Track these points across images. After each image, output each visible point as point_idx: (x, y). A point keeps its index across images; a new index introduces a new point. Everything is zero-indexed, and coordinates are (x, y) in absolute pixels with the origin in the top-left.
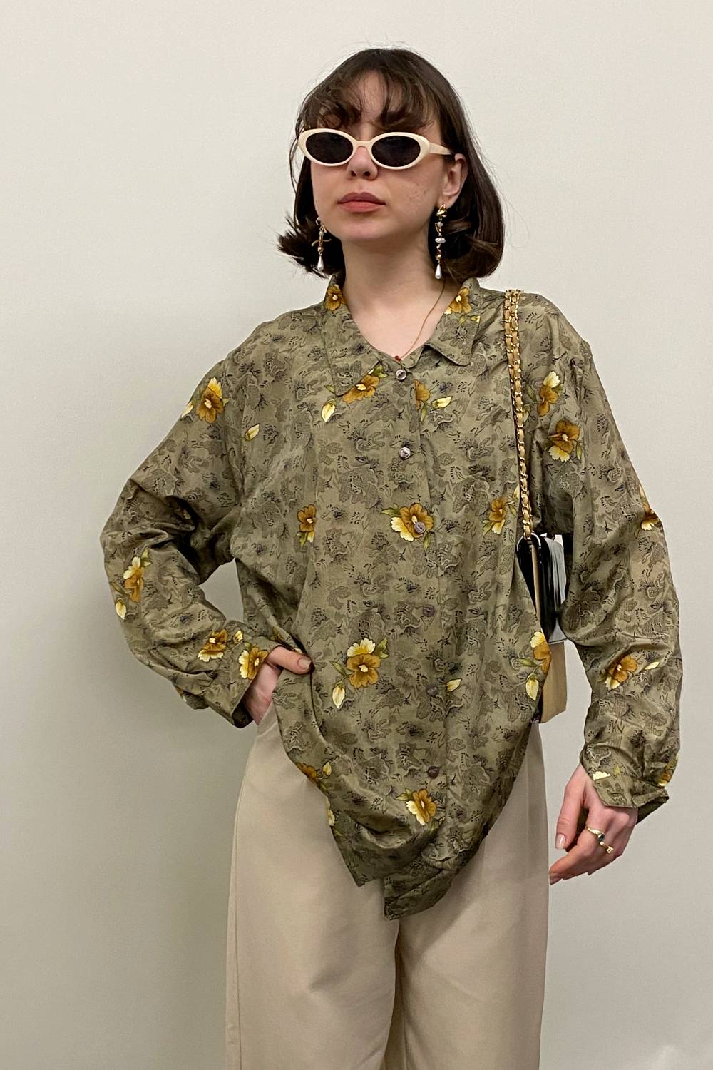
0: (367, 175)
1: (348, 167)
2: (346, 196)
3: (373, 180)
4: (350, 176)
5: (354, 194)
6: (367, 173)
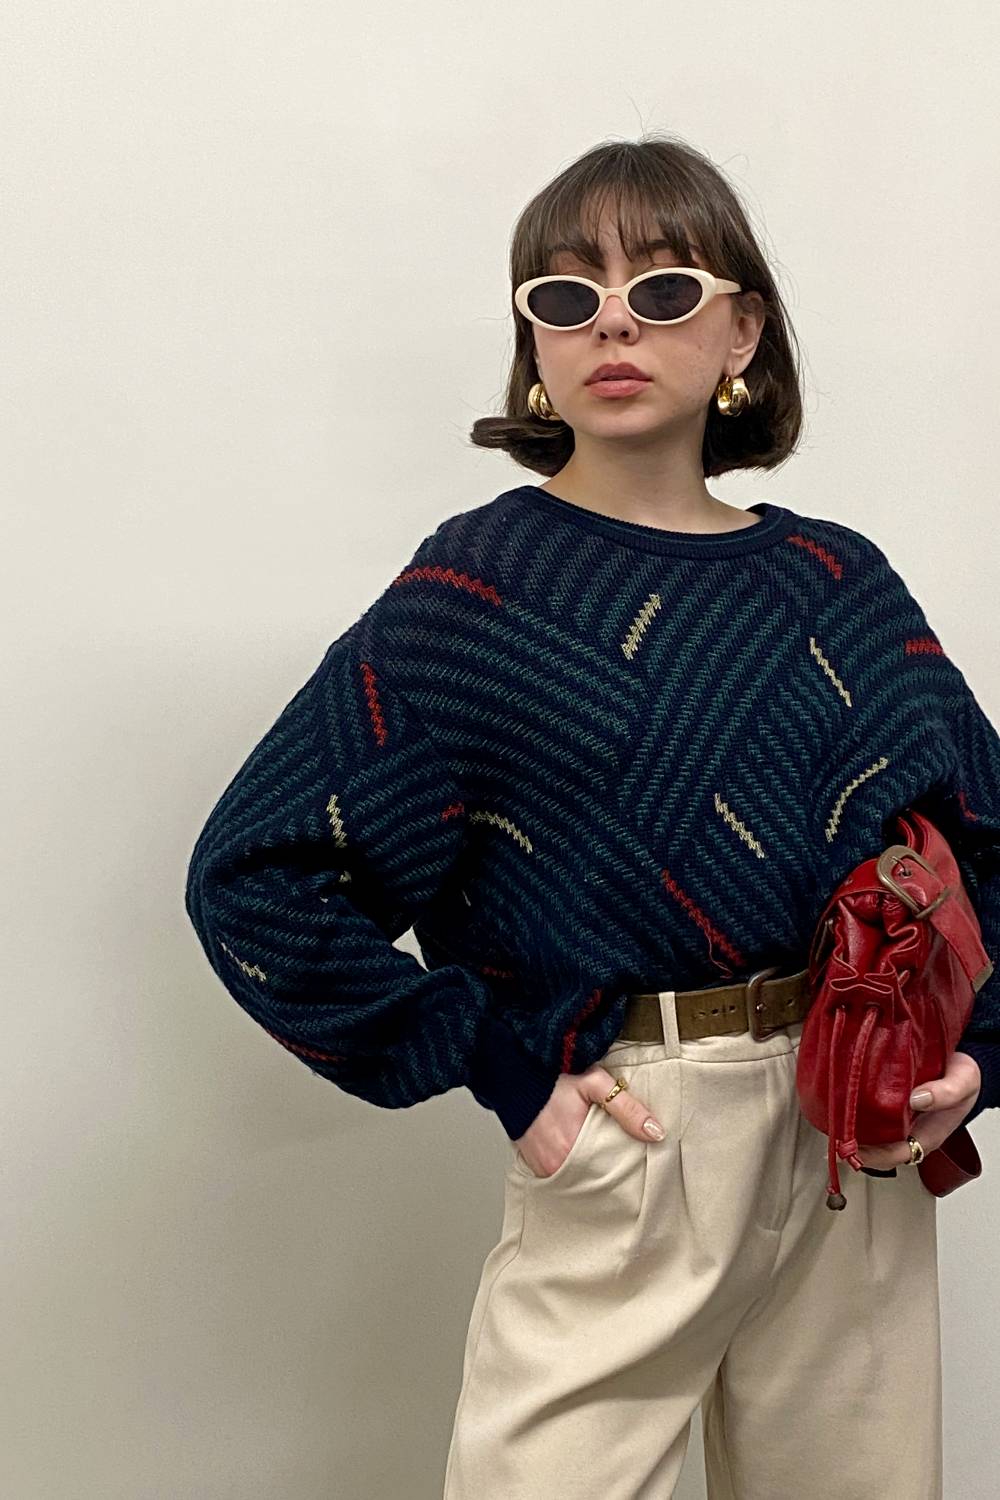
0: (623, 336)
1: (595, 329)
2: (597, 372)
3: (632, 344)
4: (598, 341)
5: (608, 366)
6: (625, 334)
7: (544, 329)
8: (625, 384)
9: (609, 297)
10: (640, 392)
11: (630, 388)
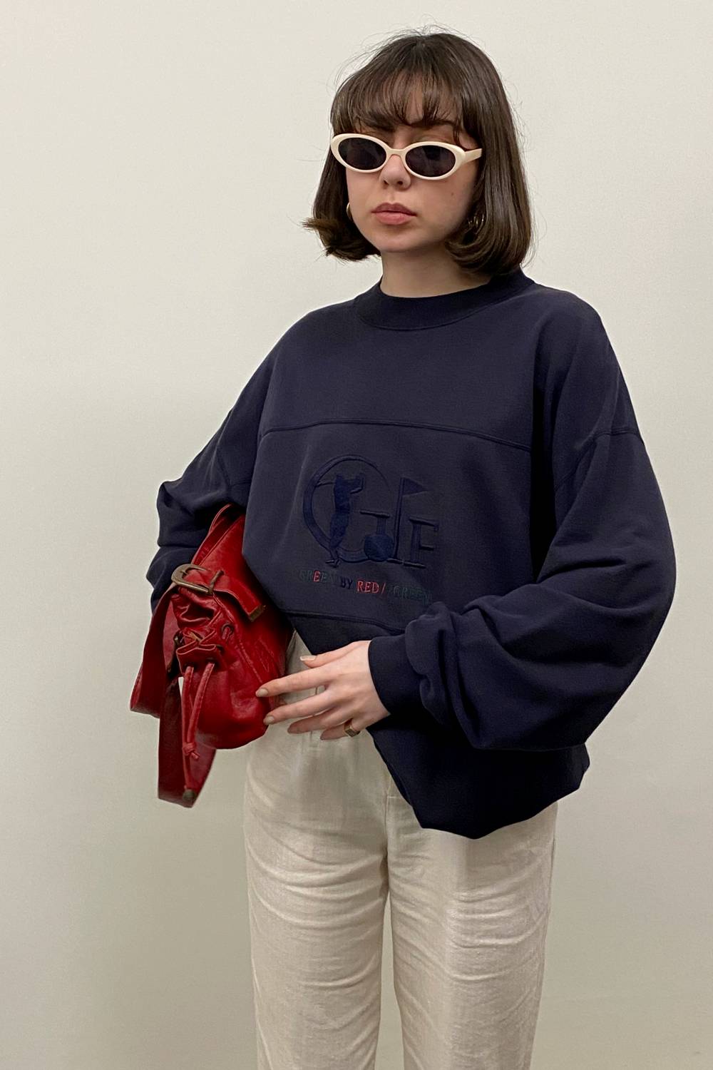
8: (398, 216)
9: (393, 155)
10: (406, 223)
11: (398, 220)
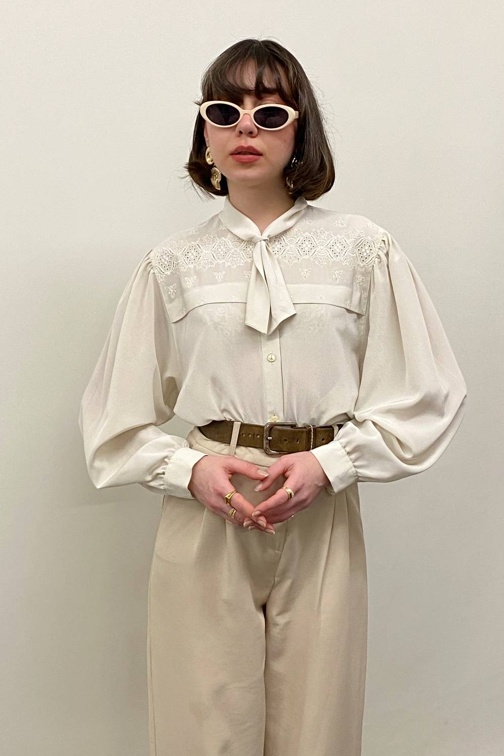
0: (251, 134)
1: (237, 129)
3: (254, 138)
4: (238, 134)
5: (242, 147)
6: (251, 133)
7: (212, 125)
8: (250, 156)
9: (244, 113)
10: (256, 161)
